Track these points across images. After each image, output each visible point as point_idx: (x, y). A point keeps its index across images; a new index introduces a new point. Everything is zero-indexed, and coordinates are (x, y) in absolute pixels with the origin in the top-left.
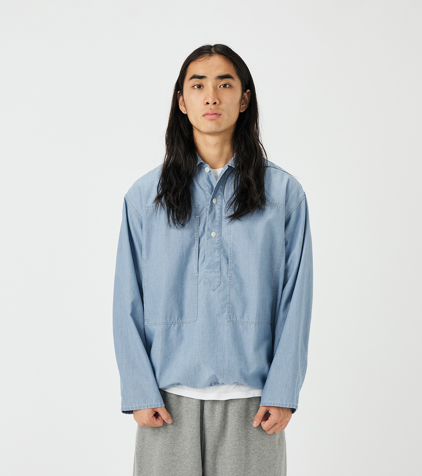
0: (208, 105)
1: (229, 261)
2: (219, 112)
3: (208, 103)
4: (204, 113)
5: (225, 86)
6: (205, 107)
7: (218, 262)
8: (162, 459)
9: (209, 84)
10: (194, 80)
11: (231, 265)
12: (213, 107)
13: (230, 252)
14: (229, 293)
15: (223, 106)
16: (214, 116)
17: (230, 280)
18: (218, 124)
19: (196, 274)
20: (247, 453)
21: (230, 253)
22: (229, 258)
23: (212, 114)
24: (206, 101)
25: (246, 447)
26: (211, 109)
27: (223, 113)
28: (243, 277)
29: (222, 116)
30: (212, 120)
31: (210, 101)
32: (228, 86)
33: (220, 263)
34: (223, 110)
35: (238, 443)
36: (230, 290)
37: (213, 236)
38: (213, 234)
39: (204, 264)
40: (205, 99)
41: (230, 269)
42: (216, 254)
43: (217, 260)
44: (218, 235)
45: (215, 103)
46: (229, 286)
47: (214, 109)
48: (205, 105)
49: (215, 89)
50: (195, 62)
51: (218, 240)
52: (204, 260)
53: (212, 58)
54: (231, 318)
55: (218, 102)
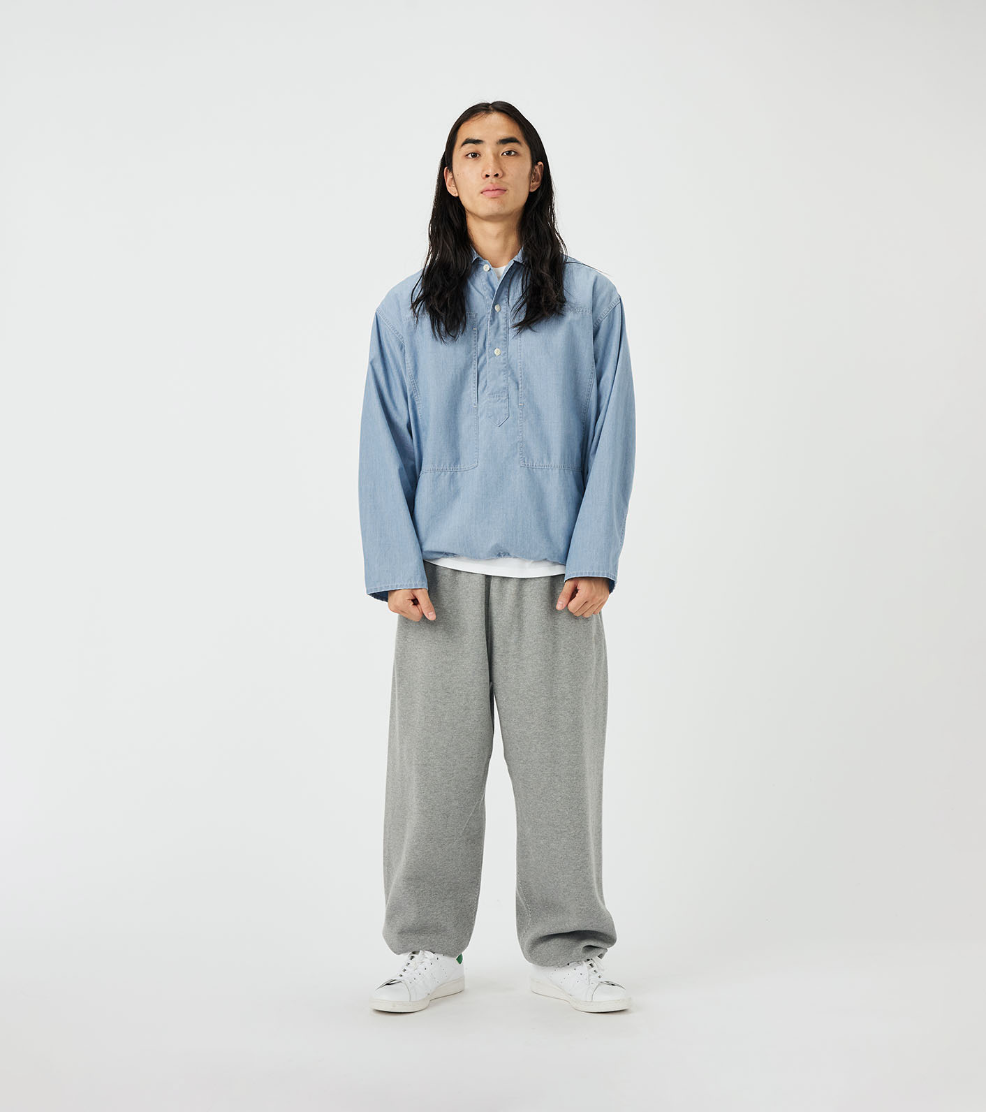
0: (487, 179)
1: (520, 386)
2: (503, 186)
3: (487, 176)
4: (482, 188)
5: (509, 153)
6: (483, 180)
7: (505, 388)
8: (431, 661)
9: (488, 151)
10: (468, 146)
11: (522, 391)
12: (494, 180)
13: (521, 374)
14: (520, 429)
15: (508, 179)
16: (497, 192)
17: (522, 411)
18: (503, 204)
19: (475, 405)
20: (555, 651)
22: (520, 382)
23: (493, 190)
24: (485, 173)
25: (554, 643)
26: (492, 183)
27: (509, 188)
28: (539, 407)
29: (507, 192)
30: (495, 198)
31: (490, 172)
32: (513, 153)
33: (506, 388)
34: (508, 184)
35: (541, 636)
36: (521, 424)
37: (497, 355)
38: (497, 352)
39: (485, 392)
40: (483, 171)
41: (521, 396)
42: (502, 377)
43: (503, 384)
44: (503, 352)
45: (497, 175)
46: (521, 419)
47: (497, 183)
48: (483, 178)
49: (496, 157)
50: (467, 123)
51: (504, 360)
52: (486, 386)
53: (489, 116)
54: (524, 462)
55: (500, 175)
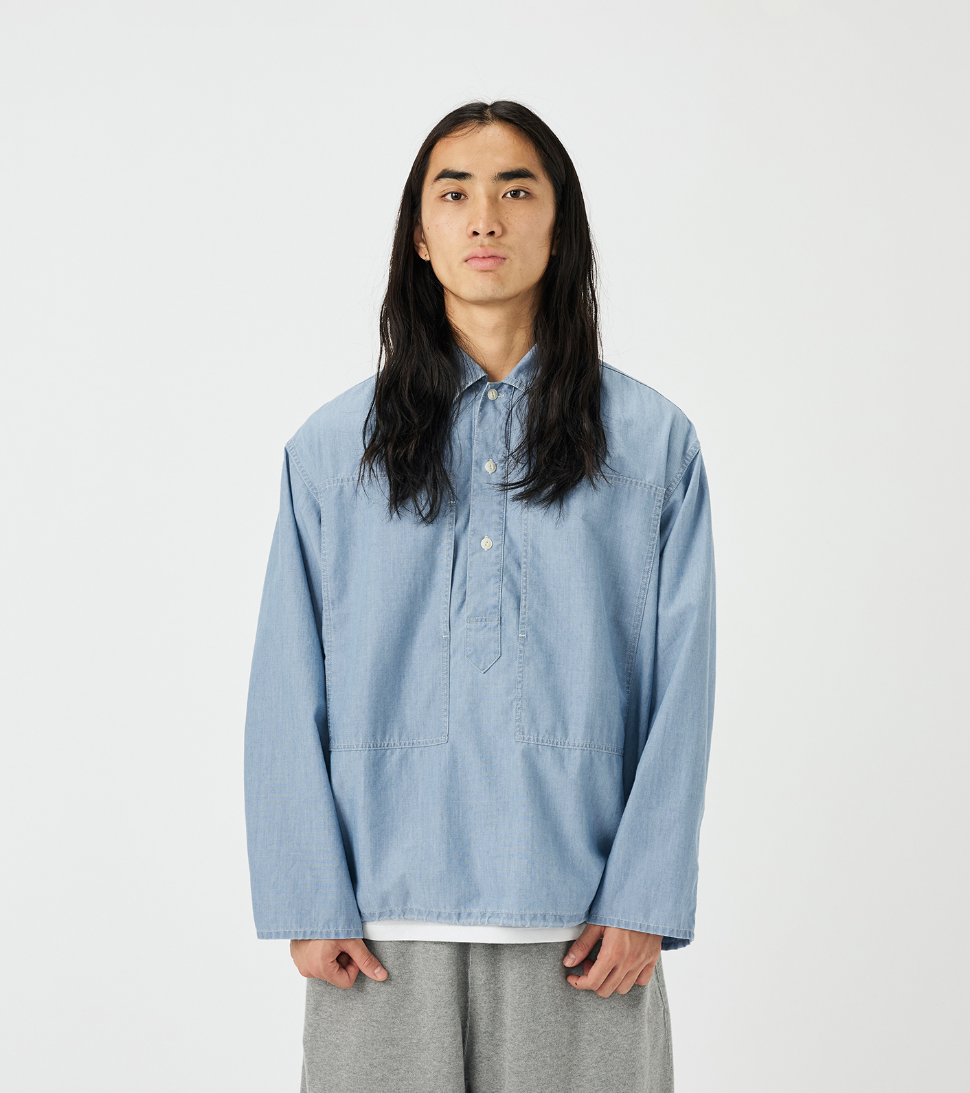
0: (475, 238)
1: (523, 603)
2: (501, 252)
3: (475, 233)
4: (466, 254)
5: (515, 194)
6: (469, 241)
7: (495, 607)
8: (365, 1053)
9: (479, 190)
10: (444, 181)
11: (525, 613)
12: (487, 241)
13: (526, 582)
14: (520, 677)
15: (510, 239)
16: (488, 264)
17: (522, 647)
18: (500, 280)
19: (445, 633)
21: (525, 584)
22: (523, 597)
23: (484, 258)
24: (472, 229)
26: (482, 246)
27: (512, 256)
28: (552, 642)
29: (508, 261)
30: (486, 271)
31: (482, 227)
32: (522, 194)
33: (499, 607)
34: (510, 248)
36: (521, 669)
37: (486, 548)
38: (486, 544)
39: (463, 610)
40: (469, 224)
41: (523, 621)
42: (492, 587)
43: (493, 601)
44: (496, 544)
45: (492, 233)
46: (521, 660)
47: (490, 245)
48: (469, 237)
49: (493, 200)
50: (446, 140)
51: (497, 557)
52: (464, 601)
53: (485, 129)
54: (524, 734)
55: (498, 230)
